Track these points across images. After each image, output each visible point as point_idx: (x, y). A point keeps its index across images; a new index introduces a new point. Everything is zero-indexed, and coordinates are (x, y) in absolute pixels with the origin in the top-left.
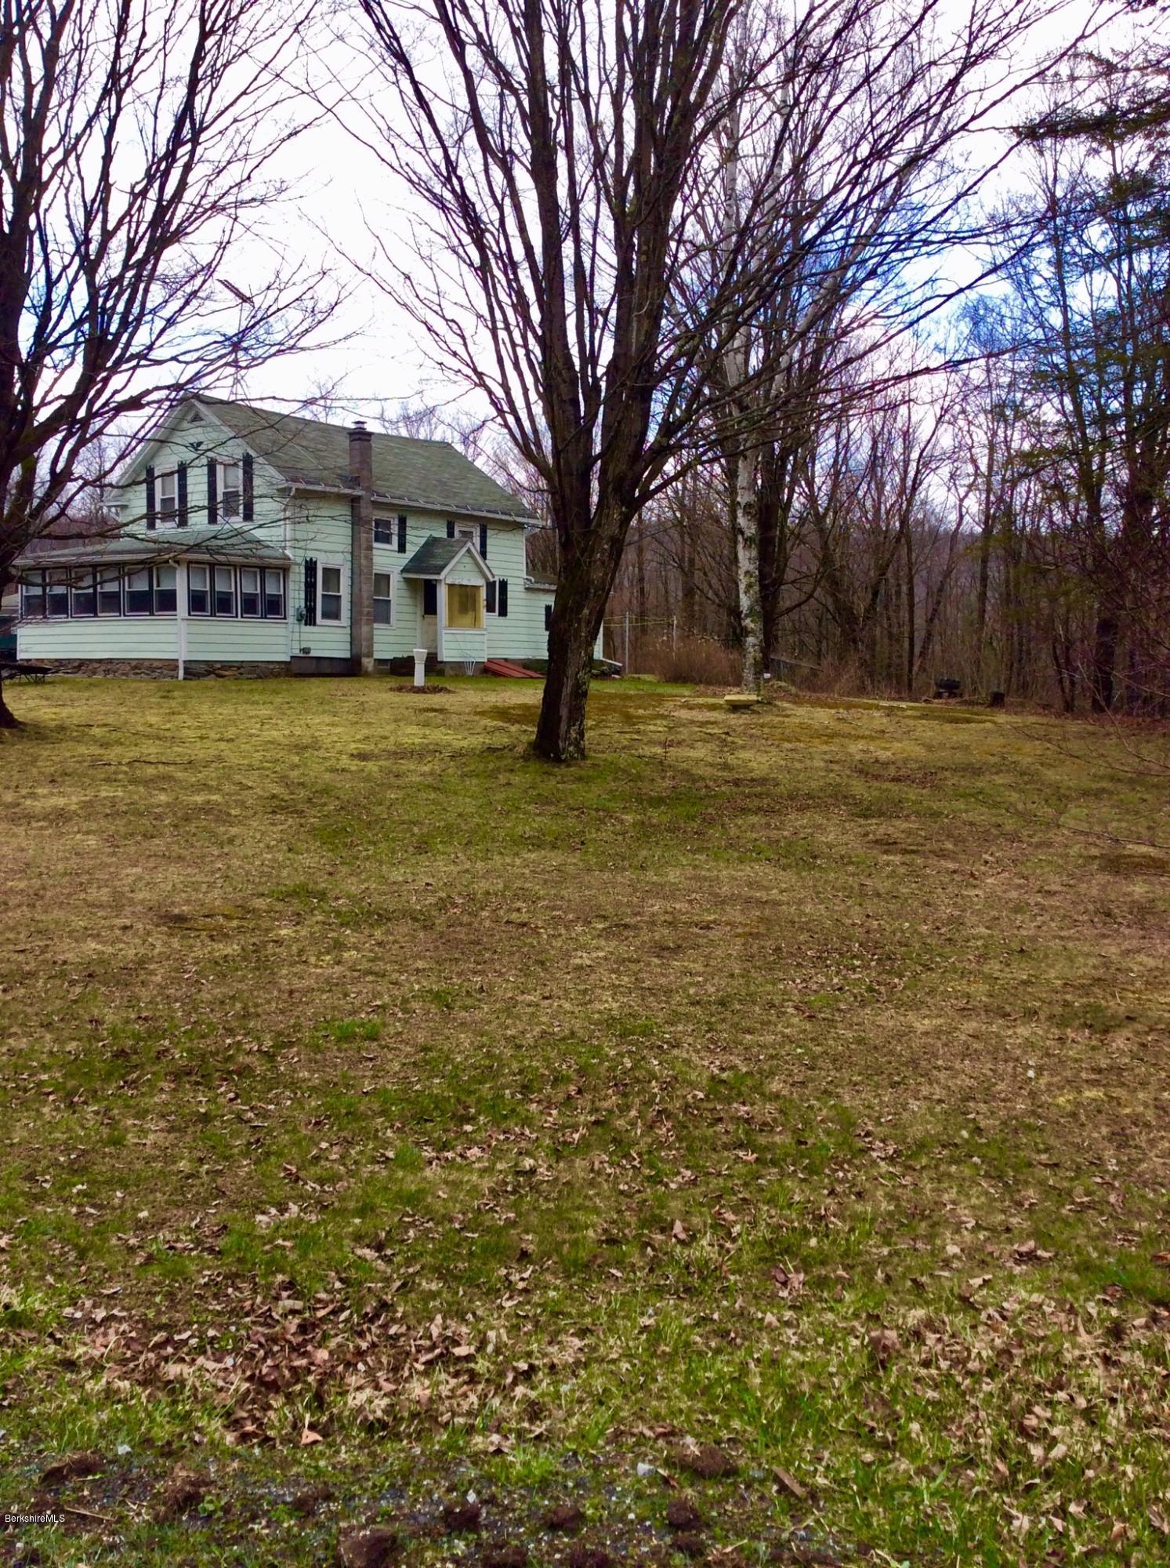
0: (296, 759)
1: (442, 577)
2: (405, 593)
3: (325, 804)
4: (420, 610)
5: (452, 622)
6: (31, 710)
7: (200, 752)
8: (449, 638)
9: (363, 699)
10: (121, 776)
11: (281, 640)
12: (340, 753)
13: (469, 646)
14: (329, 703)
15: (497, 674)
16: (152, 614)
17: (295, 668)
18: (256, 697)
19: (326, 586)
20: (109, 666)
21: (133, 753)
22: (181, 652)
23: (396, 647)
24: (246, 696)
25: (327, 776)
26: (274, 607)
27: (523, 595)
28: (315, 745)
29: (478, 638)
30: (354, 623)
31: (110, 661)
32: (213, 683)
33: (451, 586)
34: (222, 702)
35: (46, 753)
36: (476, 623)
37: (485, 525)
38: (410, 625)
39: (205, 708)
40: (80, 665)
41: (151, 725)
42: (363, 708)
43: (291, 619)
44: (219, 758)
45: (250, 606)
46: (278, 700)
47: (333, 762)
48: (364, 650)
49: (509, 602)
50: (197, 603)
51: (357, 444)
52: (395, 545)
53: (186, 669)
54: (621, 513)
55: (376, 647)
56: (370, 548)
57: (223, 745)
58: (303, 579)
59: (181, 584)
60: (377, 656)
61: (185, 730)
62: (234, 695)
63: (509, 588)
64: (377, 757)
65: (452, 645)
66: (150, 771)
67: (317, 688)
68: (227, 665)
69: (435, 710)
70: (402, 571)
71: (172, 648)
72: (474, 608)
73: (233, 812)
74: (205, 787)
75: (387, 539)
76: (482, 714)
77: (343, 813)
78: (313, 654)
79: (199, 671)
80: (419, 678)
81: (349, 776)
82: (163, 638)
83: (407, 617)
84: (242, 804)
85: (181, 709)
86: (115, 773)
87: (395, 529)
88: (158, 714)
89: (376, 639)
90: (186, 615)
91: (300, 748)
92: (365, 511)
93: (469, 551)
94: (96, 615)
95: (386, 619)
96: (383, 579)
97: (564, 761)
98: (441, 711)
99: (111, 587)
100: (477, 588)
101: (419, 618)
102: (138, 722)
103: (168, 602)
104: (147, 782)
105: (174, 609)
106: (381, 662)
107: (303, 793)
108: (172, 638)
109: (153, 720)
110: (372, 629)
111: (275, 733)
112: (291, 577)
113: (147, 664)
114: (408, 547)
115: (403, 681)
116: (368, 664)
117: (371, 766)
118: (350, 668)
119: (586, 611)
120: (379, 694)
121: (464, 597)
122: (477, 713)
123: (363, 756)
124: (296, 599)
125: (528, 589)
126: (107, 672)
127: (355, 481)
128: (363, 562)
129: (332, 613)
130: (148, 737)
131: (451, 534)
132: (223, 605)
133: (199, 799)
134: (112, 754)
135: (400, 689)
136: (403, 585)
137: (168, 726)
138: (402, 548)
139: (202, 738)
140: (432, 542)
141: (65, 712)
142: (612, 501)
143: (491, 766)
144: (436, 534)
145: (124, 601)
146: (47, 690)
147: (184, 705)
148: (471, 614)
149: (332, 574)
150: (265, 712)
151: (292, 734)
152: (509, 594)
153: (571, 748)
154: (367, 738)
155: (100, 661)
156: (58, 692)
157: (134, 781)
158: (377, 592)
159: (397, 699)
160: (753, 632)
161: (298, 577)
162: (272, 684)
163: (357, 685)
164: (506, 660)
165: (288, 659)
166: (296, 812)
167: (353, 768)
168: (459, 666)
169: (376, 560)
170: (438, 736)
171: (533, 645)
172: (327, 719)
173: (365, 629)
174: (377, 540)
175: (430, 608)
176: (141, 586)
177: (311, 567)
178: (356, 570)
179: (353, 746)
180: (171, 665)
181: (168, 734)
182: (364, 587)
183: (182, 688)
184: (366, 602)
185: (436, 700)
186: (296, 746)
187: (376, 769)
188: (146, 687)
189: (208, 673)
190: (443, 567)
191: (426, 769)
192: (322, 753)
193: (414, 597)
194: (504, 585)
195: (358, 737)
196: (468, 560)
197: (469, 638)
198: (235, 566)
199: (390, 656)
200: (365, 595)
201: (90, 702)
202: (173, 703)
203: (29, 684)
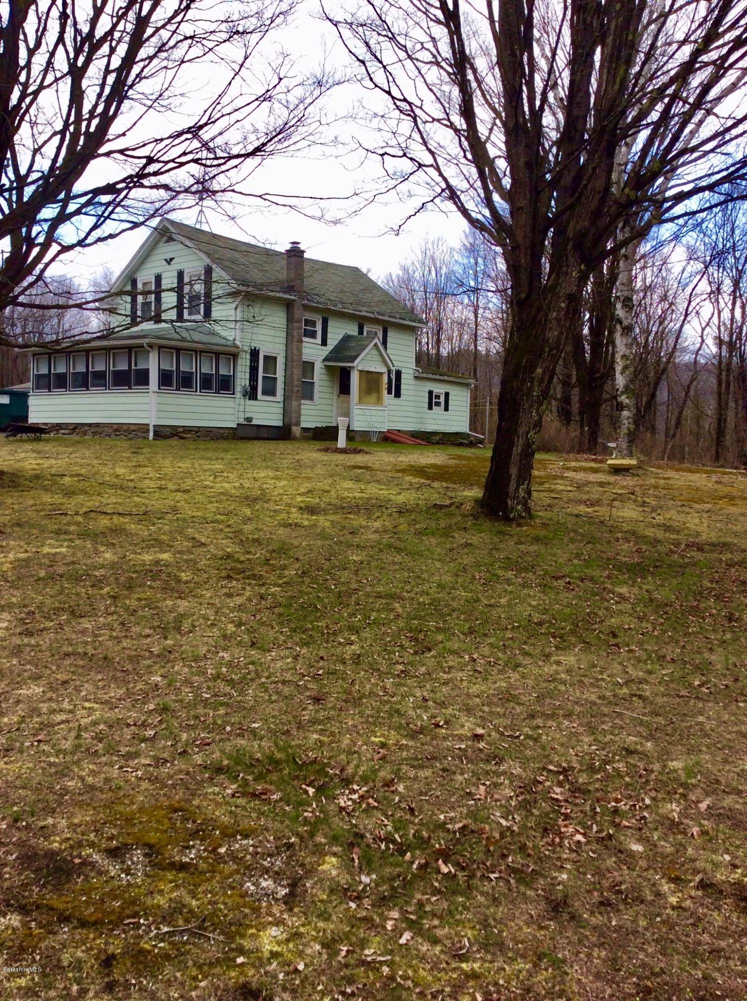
0: (248, 512)
1: (355, 364)
2: (325, 377)
3: (284, 567)
4: (336, 389)
5: (361, 401)
6: (19, 461)
7: (156, 503)
8: (360, 412)
9: (297, 457)
10: (72, 528)
11: (231, 411)
12: (289, 505)
13: (374, 419)
14: (270, 460)
15: (394, 441)
16: (130, 388)
17: (240, 433)
18: (210, 454)
19: (265, 370)
20: (96, 430)
21: (93, 502)
22: (152, 420)
23: (316, 419)
24: (202, 453)
25: (281, 531)
26: (225, 385)
27: (413, 382)
28: (263, 497)
29: (381, 413)
30: (286, 399)
31: (97, 425)
32: (176, 442)
33: (360, 371)
34: (182, 457)
35: (10, 501)
36: (379, 400)
37: (386, 327)
38: (329, 402)
39: (167, 462)
40: (75, 428)
41: (117, 476)
42: (299, 465)
43: (238, 395)
44: (175, 510)
45: (207, 384)
46: (229, 456)
47: (283, 516)
48: (294, 421)
49: (403, 387)
50: (165, 379)
51: (293, 260)
52: (319, 340)
53: (155, 432)
54: (580, 271)
55: (302, 418)
56: (301, 341)
57: (179, 496)
58: (248, 364)
59: (153, 364)
60: (303, 425)
61: (147, 481)
62: (192, 452)
63: (403, 376)
64: (325, 512)
65: (360, 418)
66: (104, 522)
67: (259, 448)
68: (188, 430)
69: (361, 468)
70: (324, 360)
71: (145, 414)
72: (378, 391)
73: (184, 576)
74: (157, 543)
75: (313, 335)
76: (403, 471)
77: (307, 580)
78: (254, 422)
79: (164, 433)
80: (342, 442)
81: (303, 531)
82: (140, 407)
83: (327, 396)
84: (193, 565)
85: (146, 463)
86: (68, 524)
87: (319, 328)
88: (125, 467)
89: (302, 412)
90: (156, 389)
91: (251, 501)
92: (298, 312)
93: (376, 345)
94: (88, 389)
95: (311, 397)
96: (308, 367)
97: (513, 519)
98: (366, 468)
99: (100, 367)
100: (381, 374)
101: (335, 397)
102: (107, 472)
103: (142, 378)
104: (95, 536)
105: (148, 384)
106: (305, 430)
107: (259, 554)
108: (146, 407)
109: (120, 471)
110: (300, 405)
111: (226, 485)
112: (240, 362)
113: (125, 427)
114: (329, 342)
115: (328, 444)
116: (296, 430)
117: (323, 521)
118: (282, 434)
119: (539, 371)
120: (311, 454)
121: (371, 381)
122: (398, 471)
123: (312, 510)
124: (242, 379)
125: (416, 378)
126: (94, 433)
127: (290, 289)
128: (295, 352)
129: (270, 391)
130: (112, 486)
131: (361, 332)
132: (185, 382)
133: (148, 557)
134: (71, 504)
135: (326, 450)
136: (324, 371)
137: (132, 477)
138: (324, 343)
139: (160, 488)
140: (347, 339)
141: (46, 463)
142: (571, 260)
143: (443, 524)
144: (350, 333)
145: (109, 378)
146: (39, 446)
147: (149, 460)
148: (375, 395)
149: (271, 361)
150: (218, 466)
151: (242, 486)
152: (403, 381)
153: (519, 507)
154: (310, 491)
155: (90, 425)
156: (47, 447)
157: (84, 535)
158: (304, 376)
159: (326, 458)
160: (628, 407)
161: (244, 362)
162: (225, 444)
163: (290, 447)
164: (399, 431)
165: (235, 426)
166: (254, 577)
167: (306, 523)
168: (366, 433)
169: (304, 351)
170: (373, 490)
171: (420, 420)
172: (271, 473)
173: (295, 403)
174: (305, 335)
175: (344, 389)
176: (123, 366)
177: (254, 354)
178: (289, 358)
179: (299, 499)
180: (143, 429)
181: (131, 484)
182: (295, 371)
183: (150, 446)
184: (296, 383)
185: (359, 459)
186: (247, 498)
187: (328, 524)
188: (122, 444)
189: (172, 436)
190: (356, 357)
191: (377, 524)
192: (271, 506)
193: (332, 381)
194: (399, 374)
195: (302, 490)
196: (375, 352)
197: (374, 412)
198: (196, 352)
199: (312, 426)
200: (296, 377)
201: (73, 456)
202: (141, 458)
203: (26, 441)
